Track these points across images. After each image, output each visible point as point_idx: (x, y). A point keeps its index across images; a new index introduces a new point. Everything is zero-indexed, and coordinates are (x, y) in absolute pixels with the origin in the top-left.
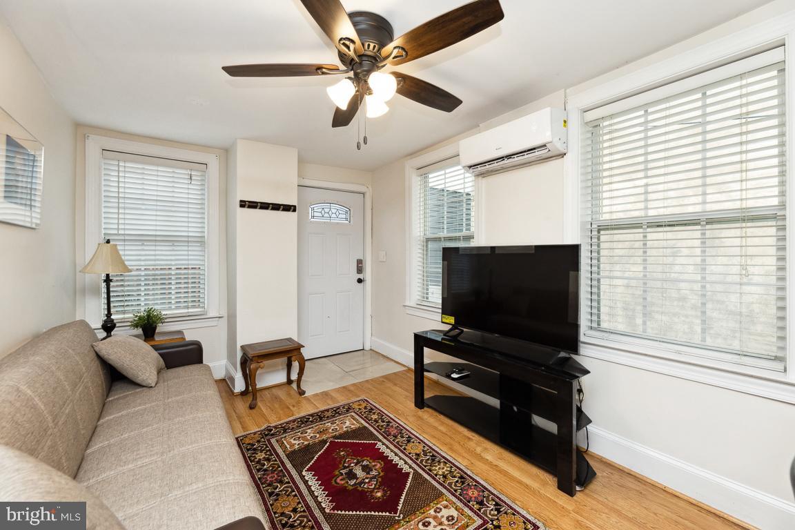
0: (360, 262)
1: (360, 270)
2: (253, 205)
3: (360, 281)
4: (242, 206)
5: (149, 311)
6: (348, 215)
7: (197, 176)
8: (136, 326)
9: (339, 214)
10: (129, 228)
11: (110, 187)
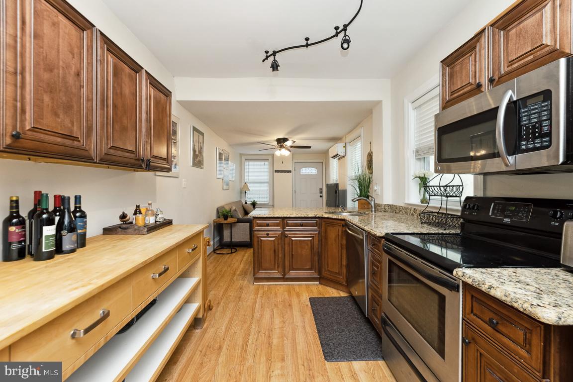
0: (321, 189)
1: (321, 193)
2: (278, 172)
3: (321, 196)
4: (275, 172)
5: (254, 201)
6: (316, 171)
7: (267, 163)
8: (251, 204)
9: (312, 171)
10: (251, 179)
11: (246, 169)
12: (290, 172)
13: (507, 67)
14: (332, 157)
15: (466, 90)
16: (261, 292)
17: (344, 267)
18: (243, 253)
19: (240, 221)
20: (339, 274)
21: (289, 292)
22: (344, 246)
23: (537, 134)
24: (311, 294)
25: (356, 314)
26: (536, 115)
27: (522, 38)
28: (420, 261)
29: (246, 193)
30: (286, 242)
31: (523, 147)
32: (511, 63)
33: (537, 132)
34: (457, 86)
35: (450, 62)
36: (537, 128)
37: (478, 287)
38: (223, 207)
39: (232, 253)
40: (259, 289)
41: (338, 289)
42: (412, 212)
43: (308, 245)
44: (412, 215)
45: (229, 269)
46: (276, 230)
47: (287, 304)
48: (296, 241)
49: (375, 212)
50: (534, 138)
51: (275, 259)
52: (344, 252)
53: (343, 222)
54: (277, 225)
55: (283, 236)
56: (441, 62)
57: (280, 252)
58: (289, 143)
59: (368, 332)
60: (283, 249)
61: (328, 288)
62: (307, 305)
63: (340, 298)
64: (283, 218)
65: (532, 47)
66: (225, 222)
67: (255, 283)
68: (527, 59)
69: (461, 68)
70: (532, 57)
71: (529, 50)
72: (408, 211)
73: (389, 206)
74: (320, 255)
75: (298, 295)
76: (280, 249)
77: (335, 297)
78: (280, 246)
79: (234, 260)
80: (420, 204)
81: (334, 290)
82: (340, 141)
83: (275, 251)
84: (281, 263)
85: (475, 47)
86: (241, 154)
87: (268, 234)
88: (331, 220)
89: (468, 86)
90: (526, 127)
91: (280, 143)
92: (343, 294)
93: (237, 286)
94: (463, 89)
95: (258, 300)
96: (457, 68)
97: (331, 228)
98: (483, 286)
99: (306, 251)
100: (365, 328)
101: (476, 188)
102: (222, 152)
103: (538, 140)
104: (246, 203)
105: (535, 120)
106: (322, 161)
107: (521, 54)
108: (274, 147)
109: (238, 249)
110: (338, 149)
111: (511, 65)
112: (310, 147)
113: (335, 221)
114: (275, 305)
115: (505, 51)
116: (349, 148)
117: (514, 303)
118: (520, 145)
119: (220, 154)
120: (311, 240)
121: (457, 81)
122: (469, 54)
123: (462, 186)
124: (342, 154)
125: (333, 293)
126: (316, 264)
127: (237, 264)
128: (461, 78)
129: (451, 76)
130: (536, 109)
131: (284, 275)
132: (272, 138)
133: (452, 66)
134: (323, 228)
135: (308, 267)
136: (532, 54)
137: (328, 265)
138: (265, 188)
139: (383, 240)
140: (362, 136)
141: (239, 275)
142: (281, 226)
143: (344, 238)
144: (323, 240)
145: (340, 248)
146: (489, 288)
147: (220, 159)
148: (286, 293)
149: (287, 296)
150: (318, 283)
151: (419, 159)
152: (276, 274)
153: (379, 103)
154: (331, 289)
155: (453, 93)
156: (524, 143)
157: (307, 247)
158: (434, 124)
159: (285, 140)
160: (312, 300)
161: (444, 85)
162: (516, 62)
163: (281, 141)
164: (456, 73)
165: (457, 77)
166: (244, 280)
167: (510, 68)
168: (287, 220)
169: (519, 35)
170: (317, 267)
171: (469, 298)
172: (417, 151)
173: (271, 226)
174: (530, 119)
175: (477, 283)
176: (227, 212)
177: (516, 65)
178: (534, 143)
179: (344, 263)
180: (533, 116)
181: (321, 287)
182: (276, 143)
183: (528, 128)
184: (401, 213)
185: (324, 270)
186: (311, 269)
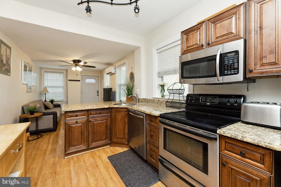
0: (98, 91)
1: (98, 93)
2: (71, 80)
3: (98, 95)
4: (69, 81)
5: (52, 99)
6: (95, 81)
7: (62, 75)
8: (50, 102)
9: (93, 81)
10: (49, 85)
11: (46, 78)
12: (79, 81)
13: (215, 39)
14: (107, 74)
15: (195, 47)
16: (72, 162)
17: (126, 134)
18: (48, 137)
19: (45, 114)
20: (123, 138)
21: (93, 157)
22: (126, 123)
23: (232, 68)
24: (108, 154)
25: (137, 159)
26: (232, 60)
27: (222, 28)
28: (188, 127)
29: (45, 94)
30: (90, 125)
31: (226, 73)
32: (217, 38)
33: (232, 67)
34: (191, 44)
35: (186, 33)
36: (232, 66)
37: (235, 138)
38: (28, 105)
39: (38, 138)
40: (70, 161)
41: (122, 147)
42: (157, 101)
43: (104, 125)
44: (157, 103)
45: (39, 151)
46: (83, 118)
47: (95, 166)
48: (97, 124)
49: (138, 102)
50: (231, 70)
51: (82, 137)
52: (127, 126)
53: (126, 109)
54: (84, 115)
55: (88, 121)
56: (181, 32)
57: (86, 132)
58: (82, 64)
59: (147, 167)
60: (88, 130)
61: (116, 148)
62: (108, 162)
63: (125, 152)
64: (88, 110)
65: (227, 32)
66: (32, 116)
67: (65, 157)
68: (224, 37)
69: (193, 37)
70: (226, 37)
71: (226, 33)
72: (155, 101)
73: (144, 99)
74: (111, 130)
75: (100, 157)
76: (86, 130)
77: (122, 152)
78: (85, 128)
79: (41, 143)
80: (161, 98)
81: (120, 148)
82: (111, 65)
83: (82, 132)
84: (86, 140)
85: (200, 28)
86: (40, 68)
87: (77, 122)
88: (118, 109)
89: (196, 45)
90: (227, 65)
91: (75, 63)
92: (126, 149)
93: (50, 163)
94: (193, 46)
95: (72, 169)
96: (191, 36)
97: (118, 113)
98: (238, 137)
99: (103, 129)
100: (145, 166)
101: (189, 90)
102: (27, 64)
103: (233, 71)
104: (45, 101)
105: (231, 62)
106: (98, 75)
107: (222, 35)
108: (72, 65)
109: (42, 134)
110: (111, 69)
111: (217, 39)
112: (95, 67)
113: (121, 109)
114: (86, 169)
115: (214, 32)
116: (117, 70)
117: (259, 144)
118: (224, 72)
119: (25, 67)
120: (106, 122)
121: (190, 42)
122: (196, 31)
123: (184, 89)
124: (114, 72)
125: (120, 150)
126: (109, 135)
127: (45, 146)
128: (193, 41)
129: (187, 40)
130: (232, 58)
131: (88, 147)
132: (70, 59)
133: (188, 35)
134: (113, 114)
135: (104, 138)
136: (226, 36)
137: (116, 135)
138: (61, 90)
139: (159, 117)
140: (127, 63)
141: (49, 154)
142: (87, 116)
143: (127, 118)
144: (113, 121)
145: (124, 124)
146: (242, 138)
147: (25, 70)
148: (91, 158)
149: (92, 160)
150: (109, 146)
151: (159, 77)
152: (83, 147)
153: (139, 47)
154: (118, 148)
155: (188, 47)
156: (226, 71)
157: (103, 126)
158: (179, 60)
159: (79, 61)
160: (110, 158)
161: (183, 43)
162: (219, 38)
163: (76, 62)
164: (190, 38)
165: (190, 40)
166: (55, 157)
167: (217, 40)
168: (91, 111)
169: (221, 27)
170: (109, 137)
171: (223, 143)
172: (159, 73)
173: (80, 116)
174: (229, 62)
175: (234, 136)
176: (34, 109)
177: (219, 39)
178: (231, 72)
179: (126, 131)
180: (230, 61)
181: (112, 148)
182: (72, 63)
183: (228, 66)
184: (151, 102)
185: (113, 138)
186: (106, 139)
